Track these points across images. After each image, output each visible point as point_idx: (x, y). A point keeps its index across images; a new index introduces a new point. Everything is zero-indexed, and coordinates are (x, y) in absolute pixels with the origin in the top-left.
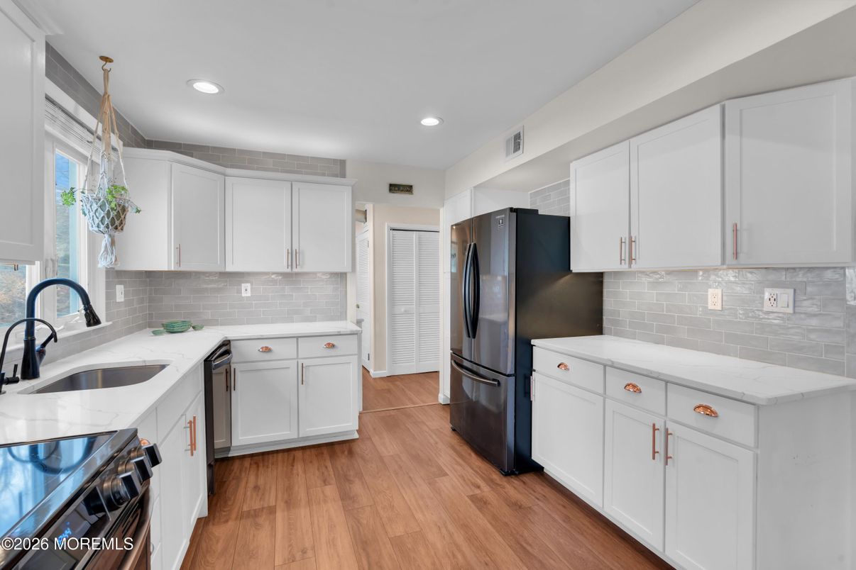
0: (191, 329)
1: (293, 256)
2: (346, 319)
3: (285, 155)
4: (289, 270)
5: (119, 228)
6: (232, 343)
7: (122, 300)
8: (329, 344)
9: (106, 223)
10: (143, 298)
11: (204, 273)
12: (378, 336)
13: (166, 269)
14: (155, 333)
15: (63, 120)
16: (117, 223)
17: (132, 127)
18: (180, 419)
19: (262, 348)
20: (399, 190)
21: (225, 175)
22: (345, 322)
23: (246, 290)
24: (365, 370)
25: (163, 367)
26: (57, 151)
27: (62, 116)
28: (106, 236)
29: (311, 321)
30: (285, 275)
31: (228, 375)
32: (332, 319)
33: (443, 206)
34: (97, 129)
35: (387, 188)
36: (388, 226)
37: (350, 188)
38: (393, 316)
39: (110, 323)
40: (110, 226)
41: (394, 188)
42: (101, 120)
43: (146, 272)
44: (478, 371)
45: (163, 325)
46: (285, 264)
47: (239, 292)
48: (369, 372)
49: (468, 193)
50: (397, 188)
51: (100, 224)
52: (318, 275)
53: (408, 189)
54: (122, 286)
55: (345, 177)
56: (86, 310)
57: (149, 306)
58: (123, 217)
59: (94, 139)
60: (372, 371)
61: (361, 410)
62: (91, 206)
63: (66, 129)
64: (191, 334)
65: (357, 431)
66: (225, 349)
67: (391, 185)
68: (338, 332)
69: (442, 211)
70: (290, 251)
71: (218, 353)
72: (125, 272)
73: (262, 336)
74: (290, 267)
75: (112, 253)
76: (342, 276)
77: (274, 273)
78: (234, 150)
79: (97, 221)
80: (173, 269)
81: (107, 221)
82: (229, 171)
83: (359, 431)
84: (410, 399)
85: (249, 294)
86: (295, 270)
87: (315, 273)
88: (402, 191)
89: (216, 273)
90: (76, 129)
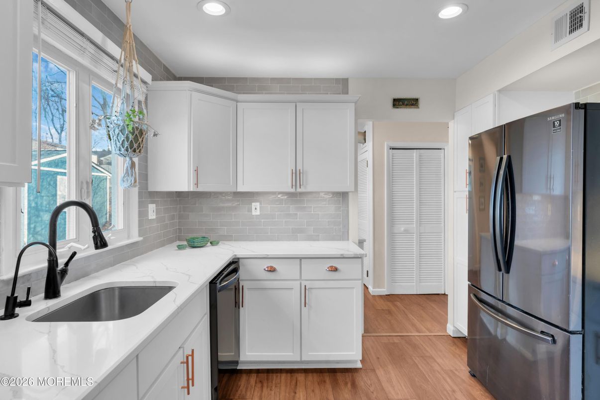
0: (209, 244)
1: (297, 176)
2: (348, 240)
3: (290, 78)
4: (293, 190)
5: (137, 151)
6: (241, 261)
7: (154, 217)
8: (331, 267)
9: (126, 146)
10: (174, 215)
11: (221, 193)
12: (377, 255)
13: (187, 190)
14: (180, 247)
15: (93, 52)
16: (135, 146)
17: (164, 65)
18: (177, 352)
19: (267, 267)
20: (403, 104)
21: (237, 101)
22: (347, 241)
23: (256, 209)
24: (366, 287)
25: (170, 289)
26: (94, 83)
27: (91, 48)
28: (128, 159)
29: (314, 240)
30: (291, 195)
31: (237, 292)
32: (333, 239)
33: (454, 119)
34: (121, 58)
35: (391, 103)
36: (387, 145)
37: (354, 104)
38: (392, 234)
39: (141, 239)
40: (129, 149)
41: (398, 103)
42: (123, 49)
43: (176, 192)
44: (503, 309)
45: (187, 240)
46: (290, 184)
47: (250, 210)
48: (368, 288)
49: (490, 98)
50: (401, 103)
51: (121, 147)
52: (322, 194)
53: (413, 103)
54: (154, 205)
55: (347, 93)
56: (94, 232)
57: (179, 222)
58: (140, 140)
59: (119, 68)
60: (371, 289)
61: (363, 332)
62: (114, 131)
63: (95, 61)
64: (209, 250)
65: (360, 360)
66: (233, 267)
67: (394, 100)
68: (342, 255)
69: (451, 124)
70: (294, 171)
71: (225, 273)
72: (157, 192)
73: (268, 255)
74: (294, 187)
75: (132, 175)
76: (344, 195)
77: (280, 193)
78: (246, 78)
79: (119, 144)
80: (192, 190)
81: (126, 144)
82: (241, 97)
83: (362, 361)
84: (413, 325)
85: (258, 213)
86: (299, 190)
87: (318, 193)
88: (407, 105)
89: (231, 193)
90: (105, 61)
